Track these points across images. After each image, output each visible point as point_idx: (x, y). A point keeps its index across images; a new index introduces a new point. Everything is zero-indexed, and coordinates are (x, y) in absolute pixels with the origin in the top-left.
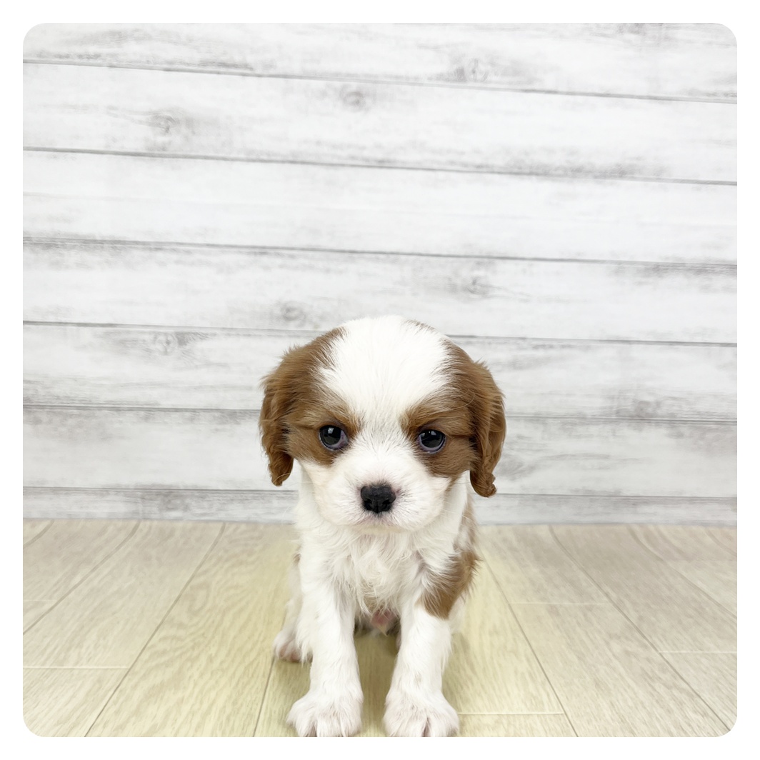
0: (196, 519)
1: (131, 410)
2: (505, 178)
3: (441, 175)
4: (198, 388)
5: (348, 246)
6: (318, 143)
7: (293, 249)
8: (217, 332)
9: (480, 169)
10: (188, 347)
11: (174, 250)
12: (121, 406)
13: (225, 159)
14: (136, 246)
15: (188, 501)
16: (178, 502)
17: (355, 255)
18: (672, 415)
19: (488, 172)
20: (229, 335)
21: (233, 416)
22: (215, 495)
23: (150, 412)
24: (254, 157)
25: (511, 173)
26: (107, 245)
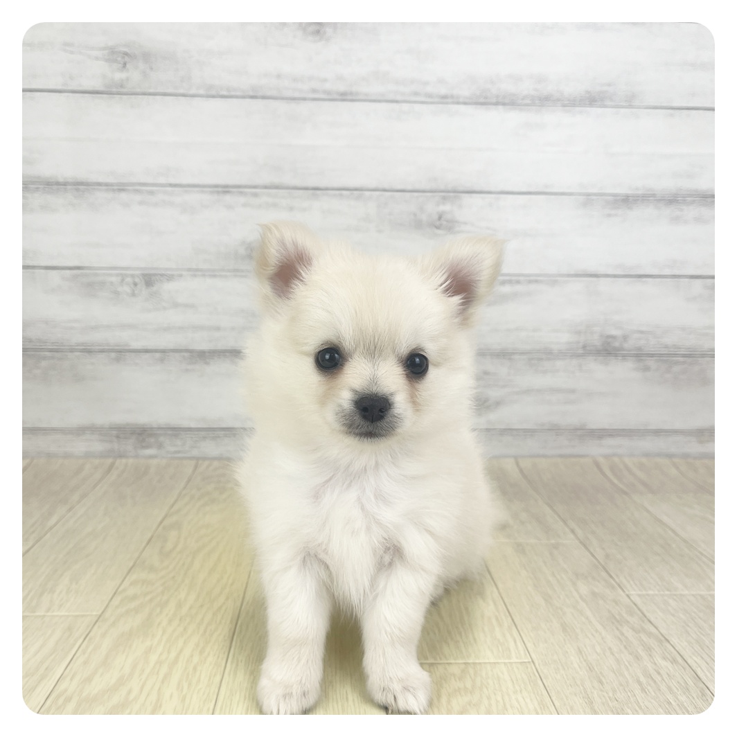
0: (169, 456)
1: (102, 351)
2: (470, 110)
3: (405, 107)
4: (167, 329)
5: (311, 183)
6: (279, 76)
7: (255, 187)
8: (184, 273)
9: (445, 99)
10: (155, 289)
11: (136, 191)
12: (93, 348)
13: (184, 95)
14: (98, 187)
15: (161, 439)
16: (152, 440)
17: (318, 192)
18: (639, 349)
19: (453, 103)
20: (195, 276)
21: (203, 356)
22: (188, 432)
23: (121, 353)
24: (213, 93)
25: (477, 103)
26: (69, 187)
